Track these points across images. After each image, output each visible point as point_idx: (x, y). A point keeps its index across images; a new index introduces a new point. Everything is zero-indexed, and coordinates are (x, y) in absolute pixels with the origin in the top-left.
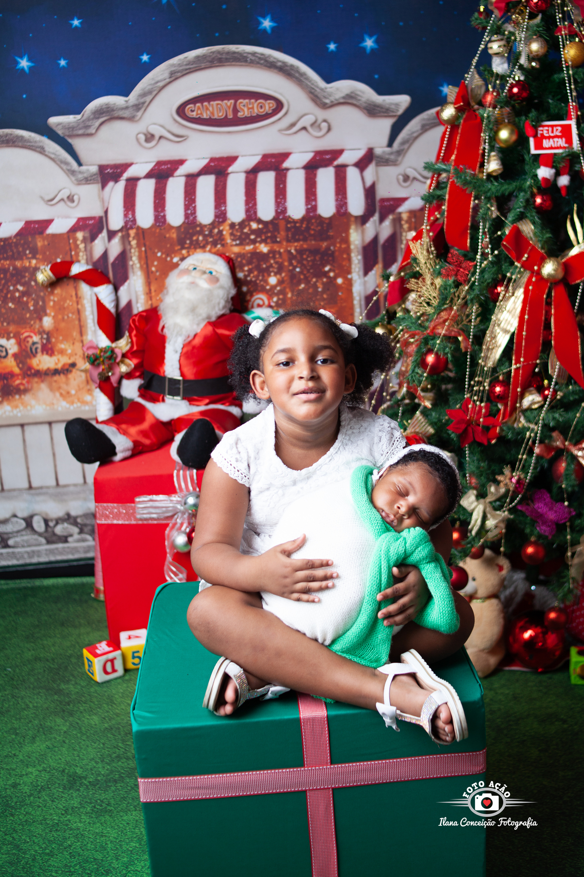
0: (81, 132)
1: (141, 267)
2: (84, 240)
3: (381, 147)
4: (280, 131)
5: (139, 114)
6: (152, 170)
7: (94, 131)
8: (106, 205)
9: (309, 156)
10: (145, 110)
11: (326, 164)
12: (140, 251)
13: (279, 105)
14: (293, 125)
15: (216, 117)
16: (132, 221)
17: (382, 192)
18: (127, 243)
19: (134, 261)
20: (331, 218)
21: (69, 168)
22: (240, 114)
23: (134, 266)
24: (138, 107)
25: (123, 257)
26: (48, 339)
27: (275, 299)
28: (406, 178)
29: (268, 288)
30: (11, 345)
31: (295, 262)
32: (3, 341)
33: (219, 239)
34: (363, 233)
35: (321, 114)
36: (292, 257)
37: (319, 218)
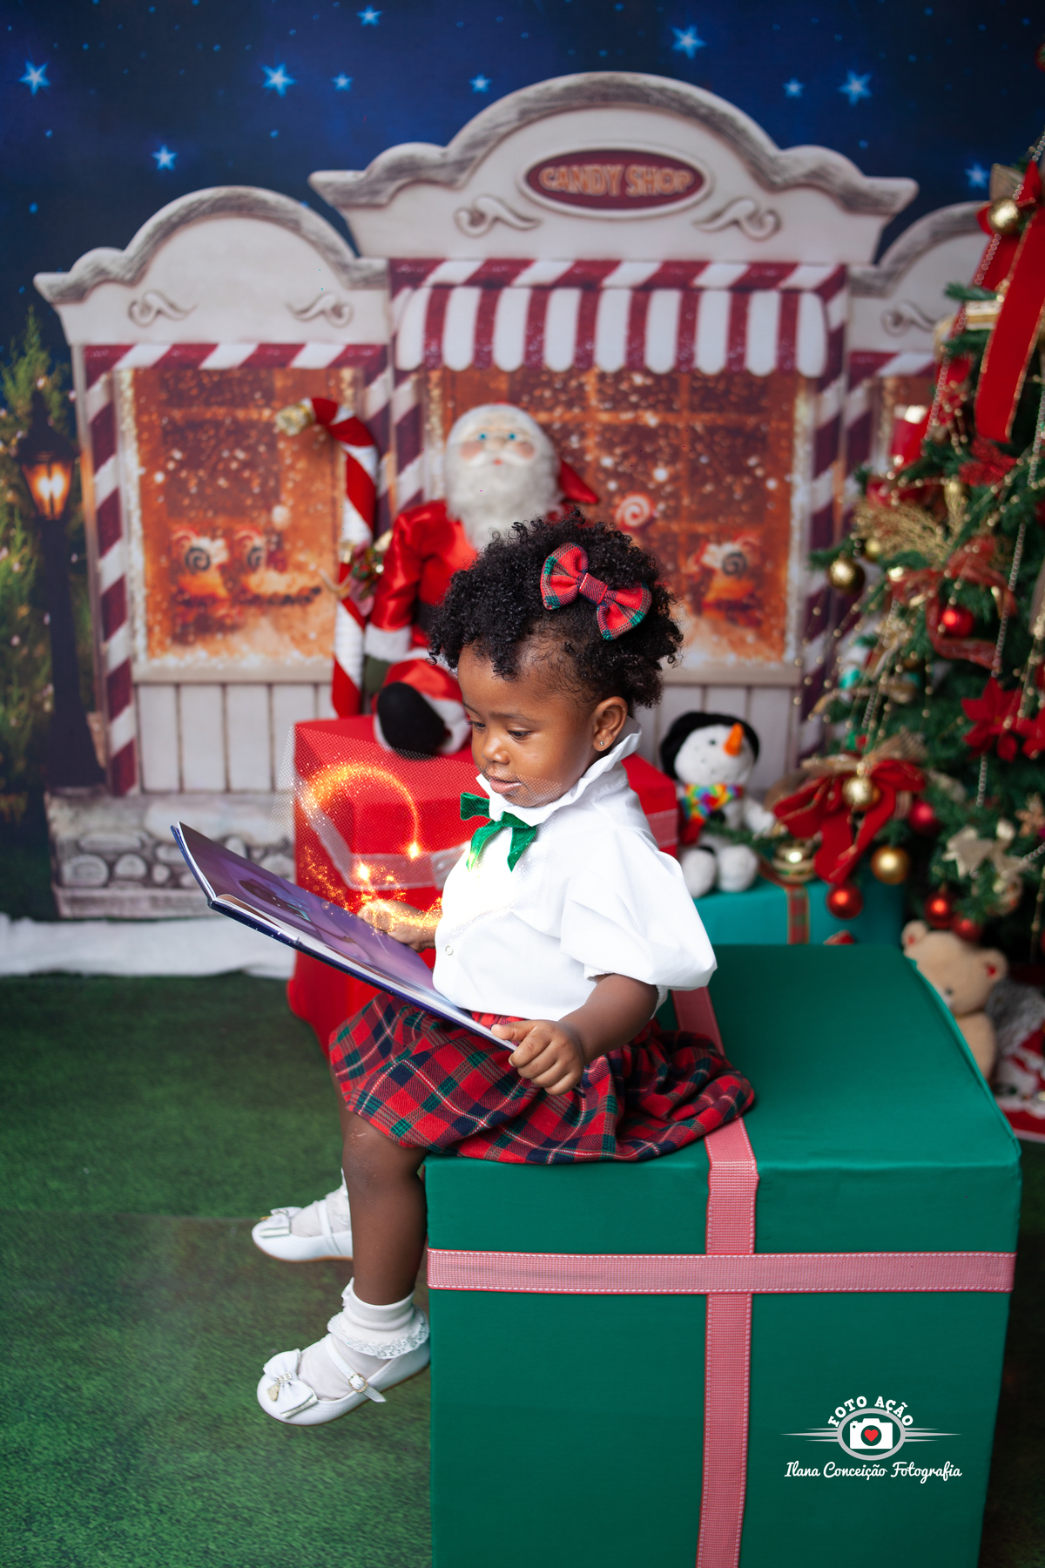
0: (363, 200)
2: (354, 383)
3: (860, 265)
4: (696, 223)
5: (463, 177)
6: (477, 273)
7: (385, 201)
8: (395, 324)
9: (738, 271)
10: (474, 171)
11: (768, 285)
12: (445, 409)
13: (698, 180)
14: (717, 215)
15: (589, 191)
16: (436, 357)
17: (856, 341)
18: (424, 393)
19: (434, 423)
21: (338, 258)
22: (631, 191)
23: (433, 432)
25: (416, 416)
26: (279, 544)
27: (661, 506)
28: (898, 320)
29: (651, 486)
30: (216, 550)
31: (699, 447)
32: (203, 543)
33: (578, 398)
34: (818, 407)
35: (766, 200)
36: (695, 437)
37: (748, 375)
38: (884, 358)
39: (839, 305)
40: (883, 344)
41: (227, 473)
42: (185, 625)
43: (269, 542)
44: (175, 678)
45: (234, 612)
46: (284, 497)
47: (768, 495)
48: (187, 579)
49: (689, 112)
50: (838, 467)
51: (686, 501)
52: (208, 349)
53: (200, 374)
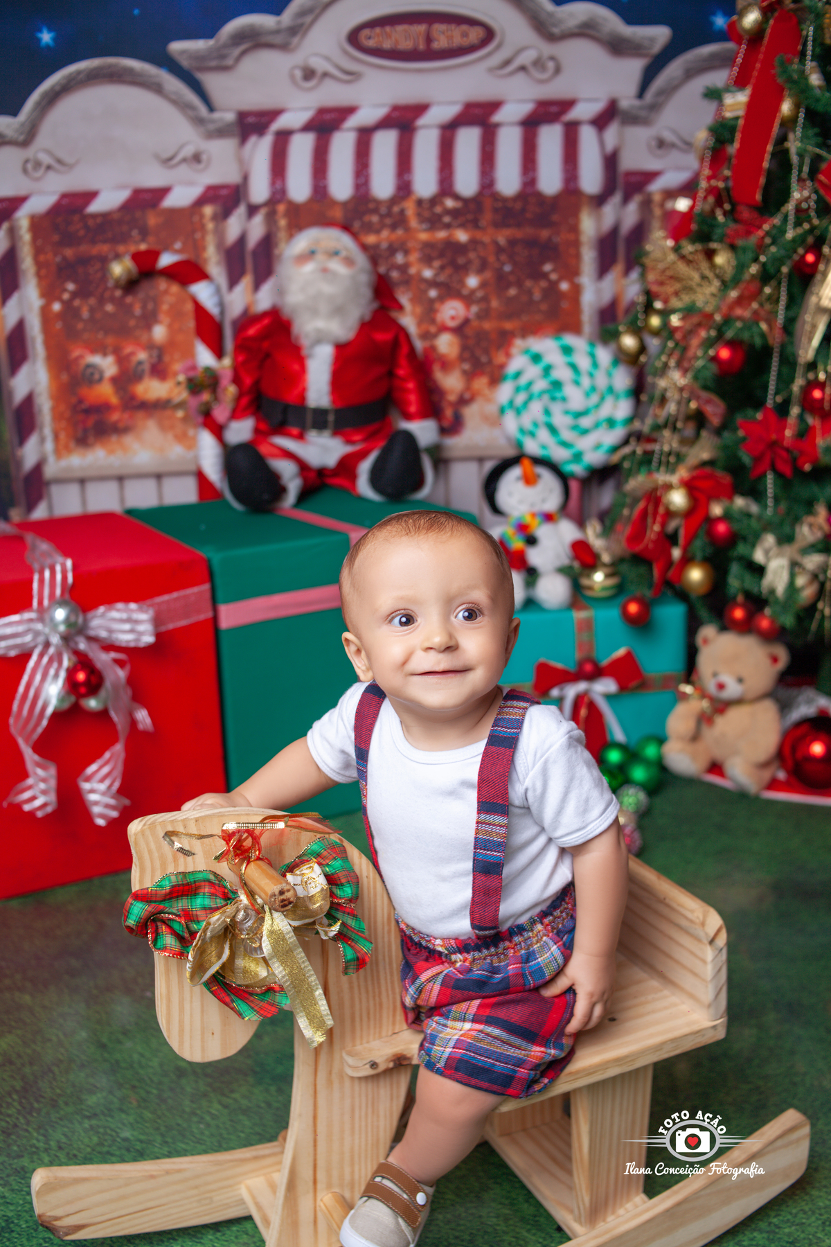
0: (214, 64)
2: (214, 217)
3: (627, 100)
4: (491, 70)
5: (295, 40)
6: (311, 120)
7: (231, 63)
8: (246, 168)
9: (527, 108)
10: (304, 35)
11: (552, 119)
13: (489, 34)
14: (506, 63)
15: (402, 47)
16: (281, 192)
17: (627, 163)
18: (273, 223)
20: (555, 197)
21: (196, 114)
22: (435, 45)
24: (293, 31)
25: (268, 242)
26: (160, 357)
27: (474, 309)
28: (661, 144)
29: (465, 292)
30: (107, 365)
31: (503, 257)
32: (96, 359)
33: (400, 221)
34: (599, 219)
35: (546, 49)
36: (499, 250)
37: (539, 196)
38: (651, 176)
39: (612, 134)
40: (651, 165)
41: (112, 300)
42: (85, 430)
43: (151, 356)
44: (79, 474)
45: (126, 416)
46: (162, 317)
47: (561, 295)
48: (84, 391)
50: (618, 268)
51: (495, 303)
52: (91, 196)
53: (86, 218)
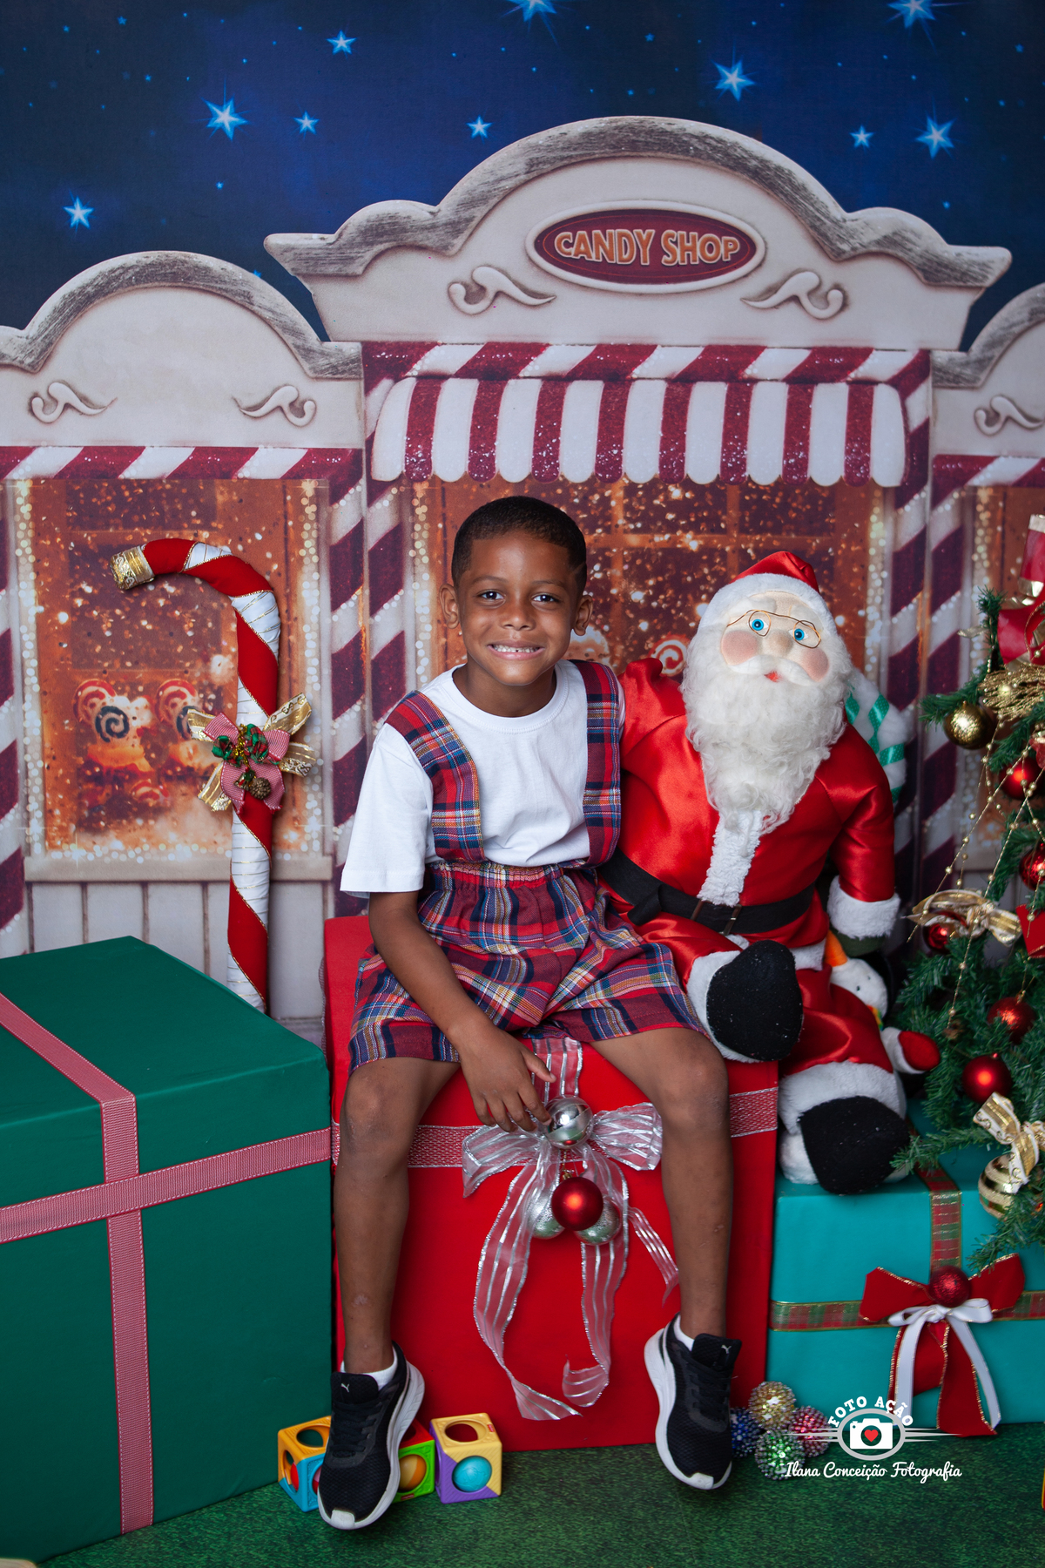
0: (331, 270)
1: (432, 563)
2: (317, 498)
3: (946, 350)
4: (744, 300)
5: (458, 242)
6: (474, 360)
7: (360, 270)
8: (371, 427)
9: (799, 357)
10: (471, 234)
11: (833, 376)
12: (433, 531)
13: (747, 247)
14: (772, 290)
15: (616, 260)
16: (422, 465)
17: (942, 443)
18: (407, 510)
19: (419, 551)
20: (833, 488)
21: (299, 343)
22: (665, 260)
23: (417, 561)
24: (455, 227)
25: (396, 540)
26: (219, 703)
28: (993, 417)
30: (137, 711)
32: (120, 701)
33: (602, 515)
34: (896, 525)
35: (831, 273)
37: (810, 485)
38: (977, 463)
39: (921, 399)
40: (976, 447)
42: (94, 809)
44: (81, 875)
45: (159, 790)
48: (97, 749)
49: (736, 164)
50: (921, 600)
52: (131, 453)
53: (120, 484)
